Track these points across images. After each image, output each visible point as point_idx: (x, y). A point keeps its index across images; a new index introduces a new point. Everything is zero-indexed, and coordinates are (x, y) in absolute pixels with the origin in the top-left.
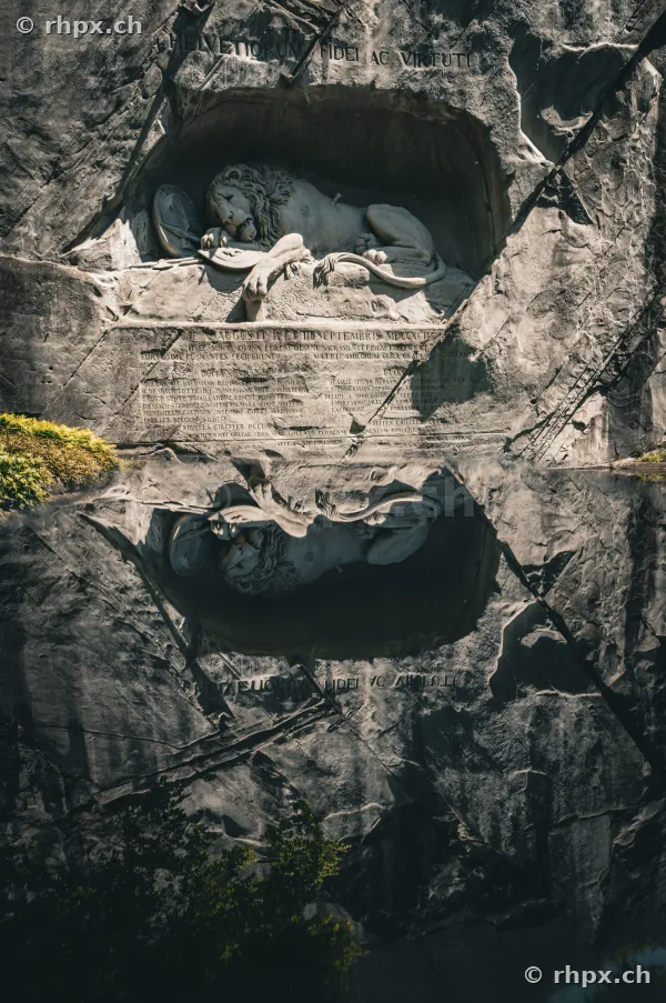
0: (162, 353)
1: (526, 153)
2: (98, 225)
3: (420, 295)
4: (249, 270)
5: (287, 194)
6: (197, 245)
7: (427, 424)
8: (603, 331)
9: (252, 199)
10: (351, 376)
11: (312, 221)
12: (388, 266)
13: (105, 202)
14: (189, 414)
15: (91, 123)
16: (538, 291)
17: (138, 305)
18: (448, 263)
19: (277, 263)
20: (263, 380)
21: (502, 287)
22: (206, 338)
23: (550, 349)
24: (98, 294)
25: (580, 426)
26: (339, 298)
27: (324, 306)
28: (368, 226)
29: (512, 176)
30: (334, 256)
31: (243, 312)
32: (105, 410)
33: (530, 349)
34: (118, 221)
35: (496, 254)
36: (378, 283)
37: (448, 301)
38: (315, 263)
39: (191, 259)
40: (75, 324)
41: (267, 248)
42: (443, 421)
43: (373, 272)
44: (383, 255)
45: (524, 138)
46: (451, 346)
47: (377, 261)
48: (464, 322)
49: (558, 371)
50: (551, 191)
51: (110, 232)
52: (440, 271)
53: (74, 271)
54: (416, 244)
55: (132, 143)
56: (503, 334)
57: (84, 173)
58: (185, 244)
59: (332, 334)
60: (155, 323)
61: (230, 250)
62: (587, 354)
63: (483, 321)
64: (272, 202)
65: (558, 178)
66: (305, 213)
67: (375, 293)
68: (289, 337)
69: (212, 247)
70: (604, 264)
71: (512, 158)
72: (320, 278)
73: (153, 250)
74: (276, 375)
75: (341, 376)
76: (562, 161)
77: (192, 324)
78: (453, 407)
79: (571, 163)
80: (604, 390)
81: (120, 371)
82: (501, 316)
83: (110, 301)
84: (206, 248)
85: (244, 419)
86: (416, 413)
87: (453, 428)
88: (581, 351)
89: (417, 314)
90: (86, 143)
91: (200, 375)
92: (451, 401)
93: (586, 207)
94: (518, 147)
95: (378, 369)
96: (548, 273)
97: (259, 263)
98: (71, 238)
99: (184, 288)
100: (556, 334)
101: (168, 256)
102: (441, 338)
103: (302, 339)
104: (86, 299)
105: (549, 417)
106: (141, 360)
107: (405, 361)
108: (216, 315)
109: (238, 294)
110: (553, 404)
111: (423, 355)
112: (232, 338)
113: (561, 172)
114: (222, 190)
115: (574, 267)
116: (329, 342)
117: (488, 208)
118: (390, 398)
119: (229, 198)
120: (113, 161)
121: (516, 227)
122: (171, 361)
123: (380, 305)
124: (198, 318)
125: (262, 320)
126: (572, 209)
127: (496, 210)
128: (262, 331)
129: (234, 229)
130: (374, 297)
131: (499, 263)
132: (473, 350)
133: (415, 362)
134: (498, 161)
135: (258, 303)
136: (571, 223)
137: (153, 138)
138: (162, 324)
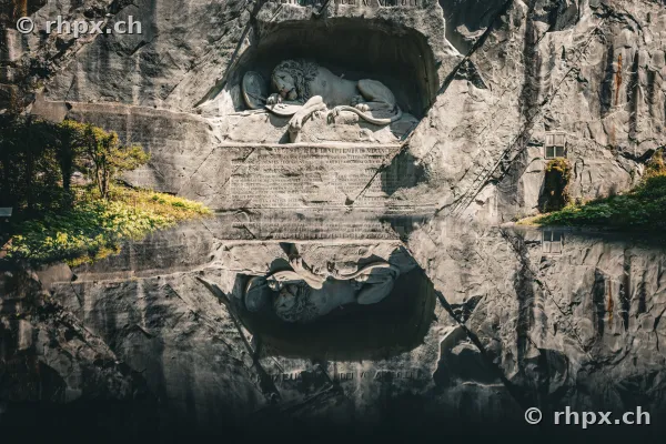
0: (243, 160)
1: (448, 50)
2: (213, 92)
3: (387, 129)
4: (292, 116)
5: (314, 75)
6: (265, 103)
7: (390, 200)
8: (494, 148)
9: (295, 78)
10: (347, 173)
11: (327, 88)
12: (370, 113)
13: (217, 81)
14: (256, 193)
15: (212, 41)
16: (455, 126)
17: (231, 135)
18: (403, 111)
19: (307, 112)
20: (297, 175)
21: (434, 124)
22: (267, 152)
23: (462, 159)
24: (211, 129)
25: (480, 203)
26: (341, 130)
27: (333, 135)
28: (358, 91)
29: (440, 63)
30: (338, 108)
31: (288, 138)
32: (211, 191)
33: (450, 158)
34: (224, 91)
35: (431, 106)
36: (363, 122)
37: (403, 131)
38: (329, 112)
39: (261, 110)
40: (198, 145)
41: (302, 104)
42: (399, 199)
43: (360, 116)
44: (366, 106)
45: (447, 42)
46: (404, 156)
47: (363, 110)
48: (412, 143)
49: (467, 171)
50: (463, 71)
51: (219, 96)
52: (398, 115)
53: (199, 117)
54: (385, 100)
55: (232, 50)
56: (435, 150)
57: (207, 67)
58: (258, 102)
59: (336, 150)
60: (240, 144)
61: (283, 105)
62: (484, 162)
63: (423, 142)
64: (306, 79)
65: (467, 63)
66: (324, 84)
67: (361, 127)
68: (313, 151)
69: (273, 104)
70: (494, 110)
71: (440, 53)
72: (331, 120)
73: (242, 106)
74: (305, 172)
75: (341, 173)
76: (470, 54)
77: (260, 144)
78: (405, 190)
79: (474, 55)
80: (495, 181)
81: (220, 170)
82: (434, 140)
83: (217, 132)
84: (269, 104)
85: (286, 196)
86: (383, 194)
87: (405, 203)
88: (481, 160)
89: (386, 139)
90: (208, 51)
91: (263, 173)
92: (404, 187)
93: (483, 79)
94: (442, 48)
95: (362, 169)
96: (461, 116)
97: (297, 111)
98: (198, 100)
99: (256, 125)
100: (465, 150)
101: (249, 108)
102: (398, 152)
103: (319, 153)
104: (204, 132)
105: (462, 197)
106: (232, 164)
107: (377, 165)
108: (273, 140)
109: (286, 128)
110: (464, 190)
111: (388, 162)
112: (281, 152)
113: (468, 60)
114: (280, 74)
115: (476, 113)
116: (334, 154)
117: (427, 81)
118: (369, 185)
119: (283, 78)
120: (221, 60)
121: (442, 90)
122: (248, 165)
123: (364, 133)
124: (264, 142)
125: (298, 142)
126: (475, 79)
127: (431, 81)
128: (298, 148)
129: (284, 94)
130: (361, 130)
131: (432, 111)
132: (416, 159)
133: (383, 165)
134: (432, 55)
135: (296, 134)
136: (474, 88)
137: (244, 47)
138: (244, 145)
